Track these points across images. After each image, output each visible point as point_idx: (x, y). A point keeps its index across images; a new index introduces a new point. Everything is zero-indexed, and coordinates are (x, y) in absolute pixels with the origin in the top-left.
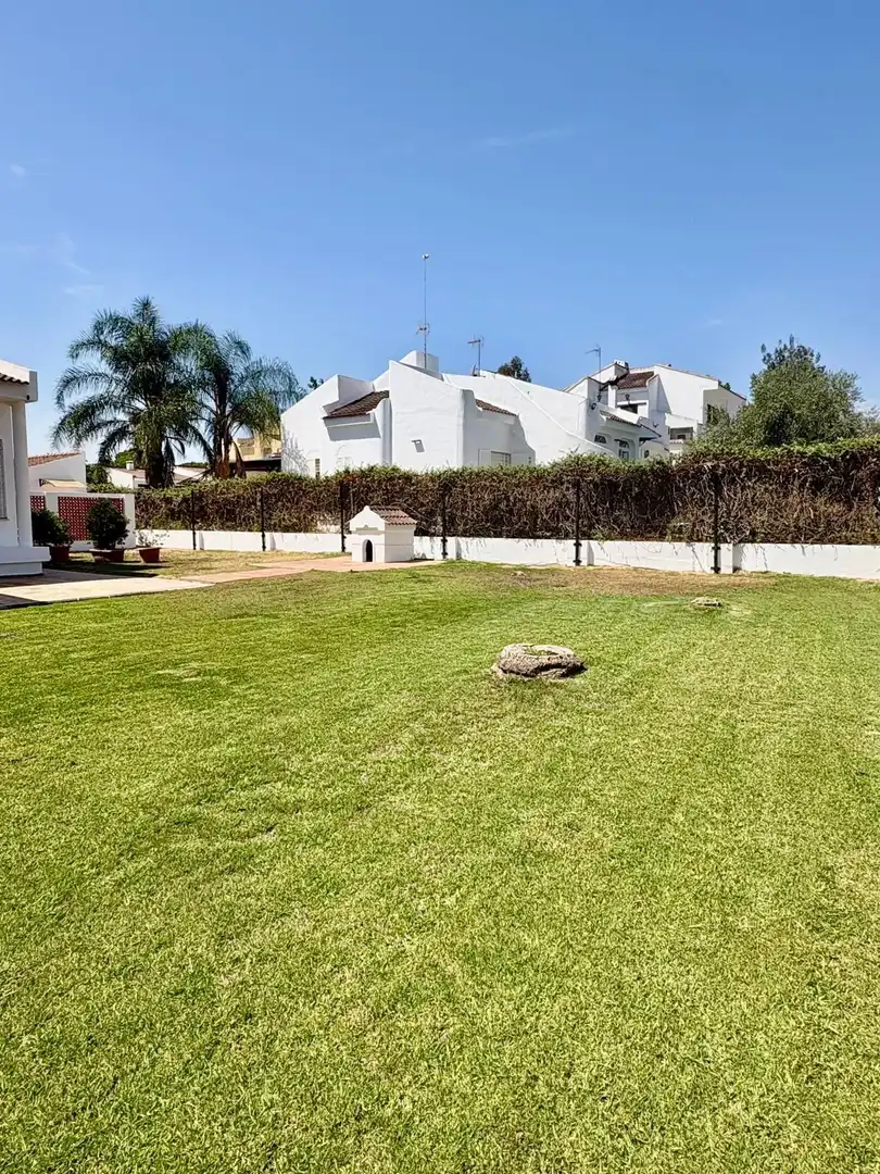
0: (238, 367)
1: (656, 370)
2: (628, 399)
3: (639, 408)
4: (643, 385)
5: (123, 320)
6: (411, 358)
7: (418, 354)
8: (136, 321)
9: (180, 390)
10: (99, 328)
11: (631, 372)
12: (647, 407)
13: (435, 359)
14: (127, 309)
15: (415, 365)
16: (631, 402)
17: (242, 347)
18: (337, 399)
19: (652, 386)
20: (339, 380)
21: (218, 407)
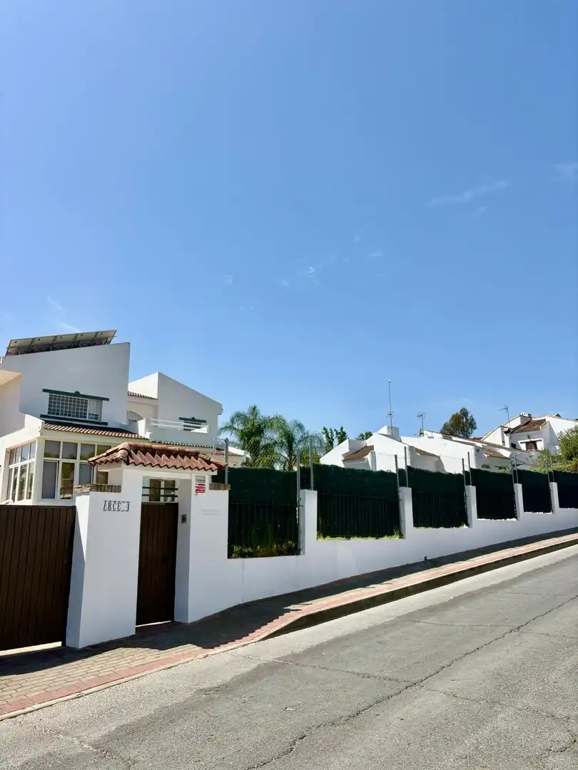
0: (298, 436)
1: (548, 419)
2: (529, 437)
3: (538, 443)
4: (538, 429)
5: (242, 415)
6: (384, 430)
7: (388, 427)
8: (248, 416)
9: (269, 448)
10: (232, 421)
11: (533, 419)
12: (542, 442)
13: (397, 429)
14: (245, 409)
15: (386, 433)
16: (532, 440)
17: (300, 427)
18: (348, 451)
19: (544, 430)
20: (349, 441)
21: (289, 456)
